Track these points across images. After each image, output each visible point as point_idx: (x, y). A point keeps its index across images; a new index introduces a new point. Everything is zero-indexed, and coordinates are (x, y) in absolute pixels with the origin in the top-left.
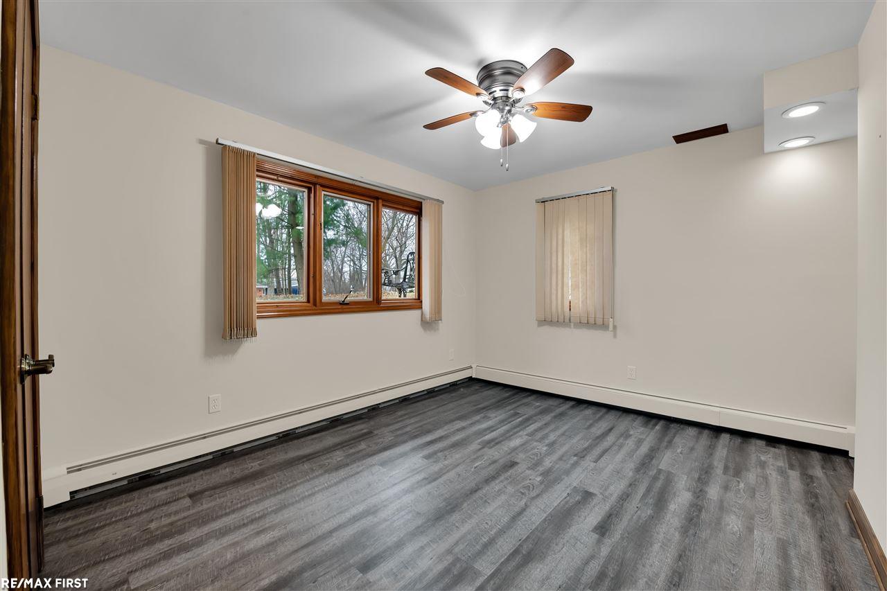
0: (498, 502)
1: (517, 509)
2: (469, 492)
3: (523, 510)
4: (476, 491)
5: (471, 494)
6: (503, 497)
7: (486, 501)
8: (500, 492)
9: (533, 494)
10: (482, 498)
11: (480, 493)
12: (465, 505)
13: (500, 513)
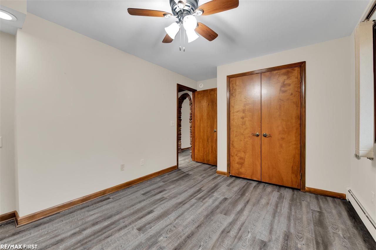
0: (188, 221)
1: (180, 218)
2: (202, 225)
3: (177, 218)
4: (198, 226)
5: (201, 225)
6: (185, 224)
7: (193, 221)
8: (186, 227)
9: (169, 227)
10: (195, 222)
11: (196, 225)
12: (202, 219)
13: (187, 216)
